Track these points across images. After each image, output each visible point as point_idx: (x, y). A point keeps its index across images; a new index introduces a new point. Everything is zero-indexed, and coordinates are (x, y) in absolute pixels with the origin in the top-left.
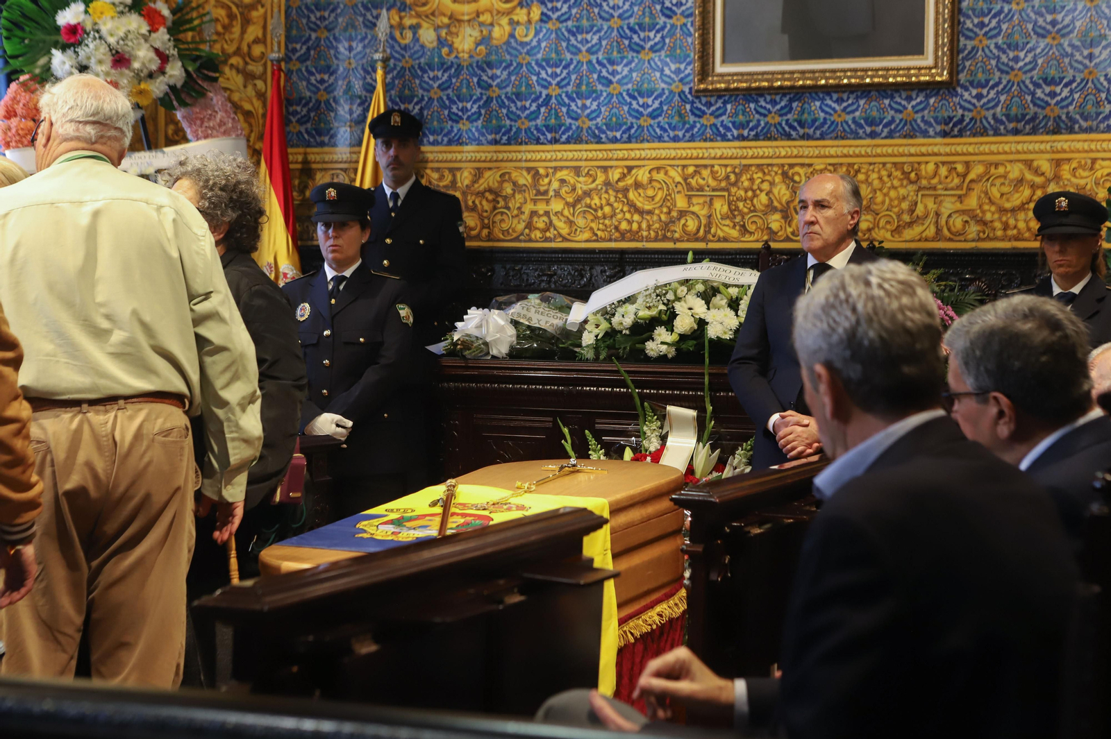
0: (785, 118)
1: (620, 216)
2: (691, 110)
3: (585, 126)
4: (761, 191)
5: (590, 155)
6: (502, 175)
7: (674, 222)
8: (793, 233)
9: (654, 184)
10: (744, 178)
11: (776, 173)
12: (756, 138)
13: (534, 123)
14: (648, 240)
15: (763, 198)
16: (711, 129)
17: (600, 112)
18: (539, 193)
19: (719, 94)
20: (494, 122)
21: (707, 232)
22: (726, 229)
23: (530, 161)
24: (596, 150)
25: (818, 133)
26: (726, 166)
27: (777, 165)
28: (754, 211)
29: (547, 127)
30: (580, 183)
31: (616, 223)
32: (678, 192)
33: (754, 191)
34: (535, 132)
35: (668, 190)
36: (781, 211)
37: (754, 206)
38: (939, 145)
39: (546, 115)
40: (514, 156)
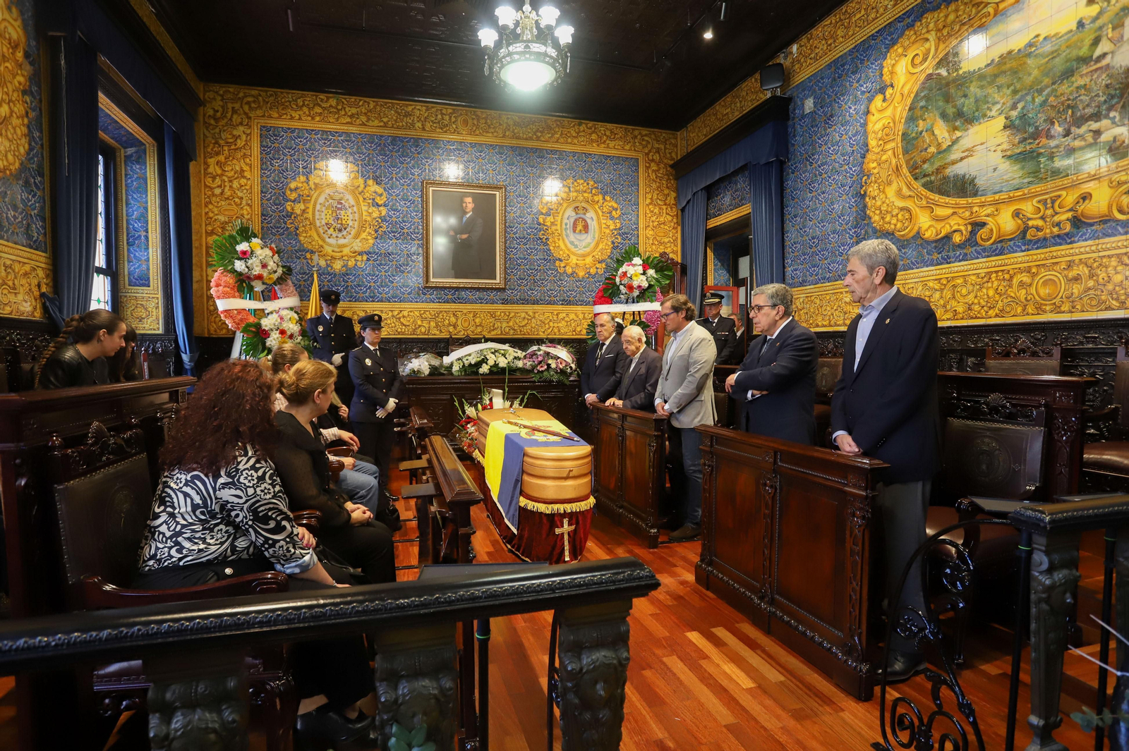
0: (454, 297)
1: (398, 327)
2: (422, 293)
3: (384, 297)
7: (417, 329)
8: (457, 332)
9: (410, 316)
10: (440, 315)
11: (451, 314)
12: (444, 302)
13: (365, 295)
14: (408, 335)
15: (447, 321)
16: (429, 299)
17: (390, 292)
19: (432, 288)
20: (350, 294)
21: (429, 332)
22: (435, 331)
26: (434, 311)
27: (451, 311)
28: (444, 326)
29: (370, 296)
32: (418, 319)
33: (444, 319)
35: (415, 318)
36: (453, 326)
38: (502, 307)
39: (370, 292)
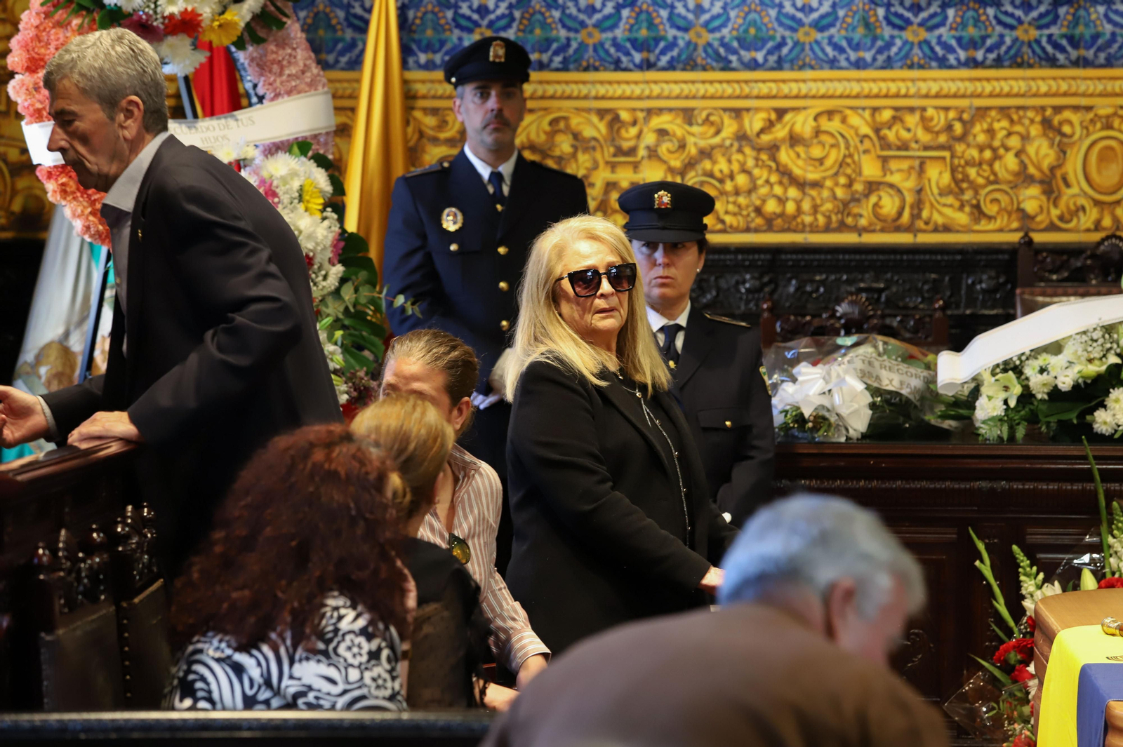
0: (1046, 32)
1: (764, 191)
2: (886, 18)
3: (701, 42)
4: (1007, 149)
5: (711, 89)
6: (554, 122)
7: (858, 200)
8: (1061, 218)
9: (824, 138)
10: (977, 128)
11: (1032, 121)
12: (998, 63)
13: (609, 35)
14: (814, 229)
16: (921, 48)
17: (728, 19)
18: (619, 152)
20: (538, 31)
21: (916, 216)
22: (948, 211)
23: (603, 98)
24: (720, 82)
25: (1102, 56)
26: (947, 109)
27: (1034, 108)
28: (996, 182)
29: (634, 42)
30: (693, 135)
31: (758, 203)
32: (866, 152)
33: (994, 150)
34: (612, 50)
35: (847, 148)
36: (1042, 182)
37: (995, 174)
39: (632, 21)
40: (574, 89)
